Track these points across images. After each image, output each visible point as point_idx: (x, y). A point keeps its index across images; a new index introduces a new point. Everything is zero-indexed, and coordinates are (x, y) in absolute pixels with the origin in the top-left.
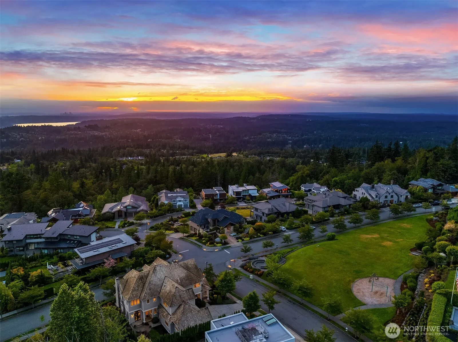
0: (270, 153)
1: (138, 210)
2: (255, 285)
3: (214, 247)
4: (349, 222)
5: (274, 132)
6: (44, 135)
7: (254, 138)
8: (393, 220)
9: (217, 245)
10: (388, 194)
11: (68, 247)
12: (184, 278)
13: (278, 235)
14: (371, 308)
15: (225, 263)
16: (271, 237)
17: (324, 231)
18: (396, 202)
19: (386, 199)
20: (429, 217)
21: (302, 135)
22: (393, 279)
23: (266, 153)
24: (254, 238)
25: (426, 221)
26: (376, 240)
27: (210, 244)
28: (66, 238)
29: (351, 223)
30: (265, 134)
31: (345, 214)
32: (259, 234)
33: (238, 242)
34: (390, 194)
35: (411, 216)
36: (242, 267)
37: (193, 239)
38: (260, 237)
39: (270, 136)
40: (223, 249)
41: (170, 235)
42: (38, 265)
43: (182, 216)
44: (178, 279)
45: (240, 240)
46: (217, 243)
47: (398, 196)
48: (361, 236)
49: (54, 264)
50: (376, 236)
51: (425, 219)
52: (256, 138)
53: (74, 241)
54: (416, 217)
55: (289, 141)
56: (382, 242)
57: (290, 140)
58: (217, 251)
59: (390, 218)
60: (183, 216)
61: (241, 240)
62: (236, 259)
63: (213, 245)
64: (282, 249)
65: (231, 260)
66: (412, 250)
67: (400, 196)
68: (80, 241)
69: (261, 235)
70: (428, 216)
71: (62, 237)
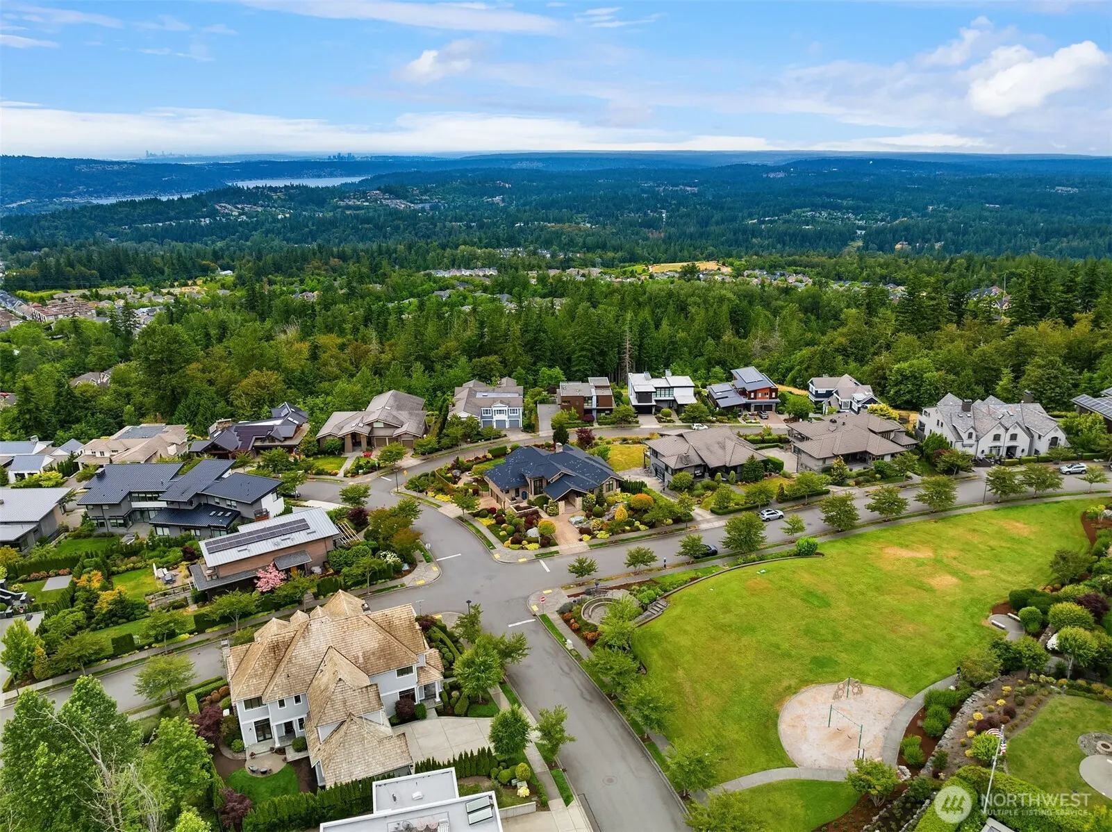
0: (800, 266)
1: (398, 432)
2: (566, 669)
3: (521, 551)
4: (869, 507)
5: (824, 207)
6: (290, 208)
7: (771, 222)
8: (995, 507)
9: (527, 546)
10: (1001, 431)
11: (209, 527)
12: (373, 653)
13: (683, 529)
14: (805, 775)
15: (526, 599)
16: (666, 533)
17: (796, 528)
18: (1023, 450)
19: (997, 444)
20: (1092, 509)
21: (895, 216)
22: (902, 694)
23: (789, 266)
24: (624, 531)
25: (1079, 520)
26: (918, 566)
27: (513, 543)
28: (211, 502)
29: (873, 509)
30: (799, 211)
31: (876, 479)
32: (637, 523)
33: (581, 540)
34: (1007, 430)
35: (1046, 500)
36: (561, 612)
37: (483, 524)
38: (638, 530)
39: (813, 217)
40: (538, 557)
41: (439, 506)
42: (139, 565)
43: (485, 457)
44: (360, 654)
45: (586, 537)
46: (530, 542)
47: (1032, 437)
48: (887, 550)
49: (171, 566)
50: (925, 554)
51: (1079, 514)
52: (775, 221)
53: (226, 511)
54: (1057, 502)
55: (859, 232)
56: (931, 575)
57: (860, 228)
58: (524, 563)
59: (986, 501)
60: (490, 456)
61: (589, 537)
62: (557, 590)
63: (518, 546)
64: (676, 570)
65: (545, 592)
66: (996, 610)
67: (1036, 437)
68: (239, 513)
69: (642, 527)
70: (1092, 501)
71: (204, 501)
